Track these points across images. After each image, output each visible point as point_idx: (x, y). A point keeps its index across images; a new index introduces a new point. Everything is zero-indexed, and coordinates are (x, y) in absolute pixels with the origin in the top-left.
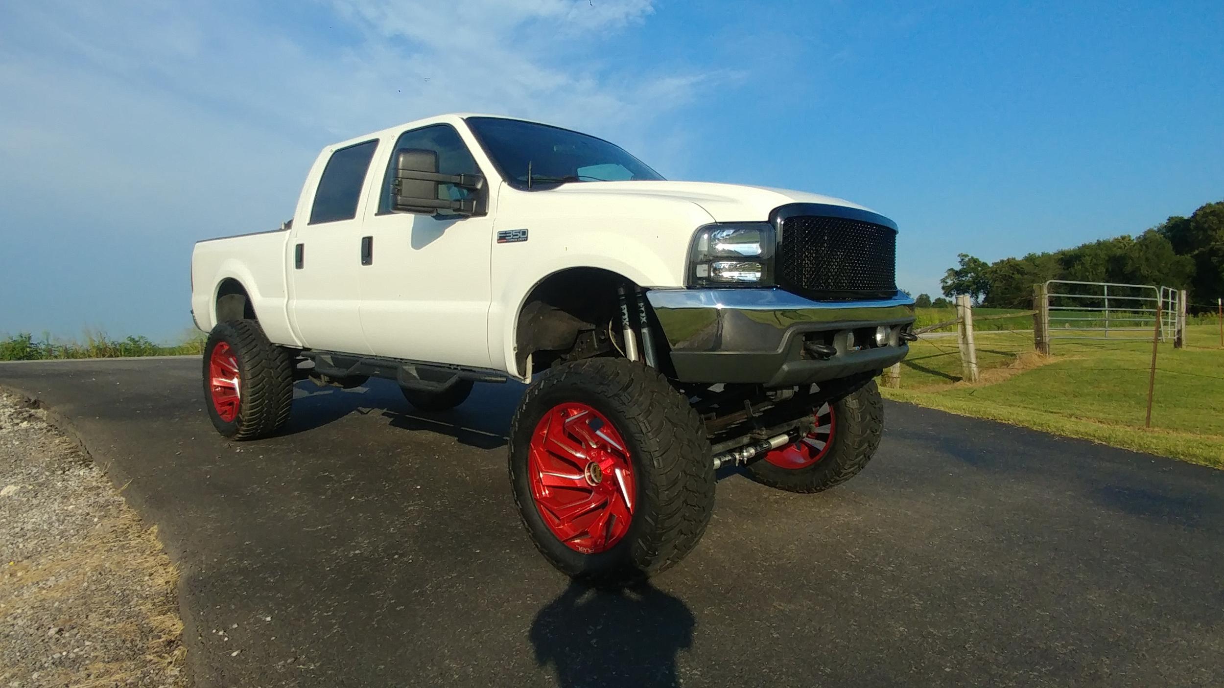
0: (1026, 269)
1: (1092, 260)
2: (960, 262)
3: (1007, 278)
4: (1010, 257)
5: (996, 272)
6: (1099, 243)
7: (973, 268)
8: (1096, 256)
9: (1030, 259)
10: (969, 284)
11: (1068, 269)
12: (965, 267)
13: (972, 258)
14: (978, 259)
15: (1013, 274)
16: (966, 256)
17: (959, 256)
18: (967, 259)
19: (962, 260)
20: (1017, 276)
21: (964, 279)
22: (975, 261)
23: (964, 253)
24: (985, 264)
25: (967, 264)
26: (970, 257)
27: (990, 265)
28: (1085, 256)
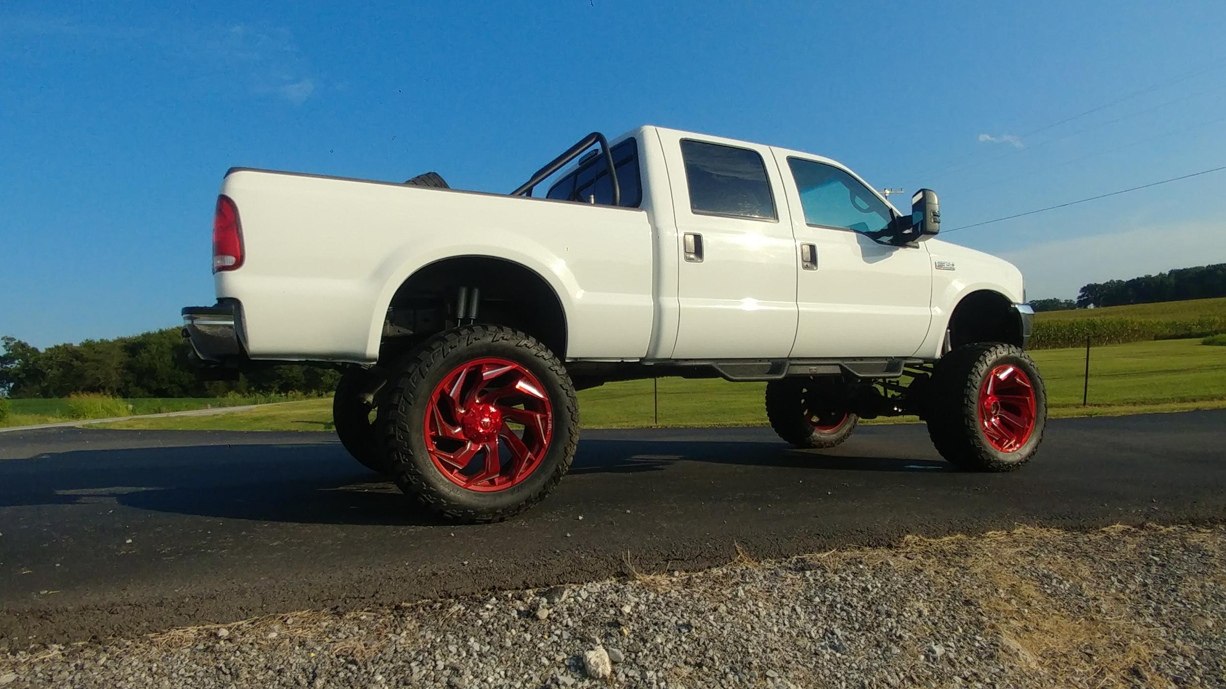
0: (86, 355)
1: (157, 348)
2: (4, 346)
3: (66, 366)
4: (66, 343)
5: (51, 358)
6: (161, 332)
7: (20, 354)
8: (161, 344)
9: (89, 345)
10: (17, 372)
11: (134, 356)
12: (11, 352)
13: (19, 342)
14: (26, 344)
15: (71, 361)
16: (12, 339)
17: (3, 339)
18: (12, 343)
19: (7, 343)
20: (76, 363)
21: (9, 366)
22: (23, 346)
23: (9, 336)
24: (35, 350)
25: (14, 348)
26: (16, 341)
27: (42, 350)
28: (151, 344)
